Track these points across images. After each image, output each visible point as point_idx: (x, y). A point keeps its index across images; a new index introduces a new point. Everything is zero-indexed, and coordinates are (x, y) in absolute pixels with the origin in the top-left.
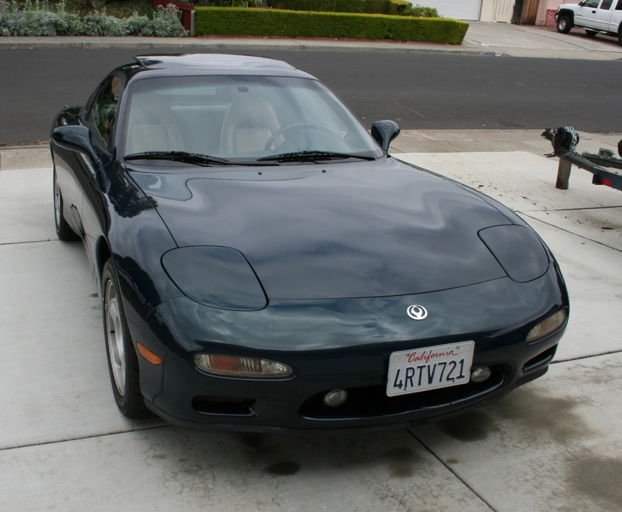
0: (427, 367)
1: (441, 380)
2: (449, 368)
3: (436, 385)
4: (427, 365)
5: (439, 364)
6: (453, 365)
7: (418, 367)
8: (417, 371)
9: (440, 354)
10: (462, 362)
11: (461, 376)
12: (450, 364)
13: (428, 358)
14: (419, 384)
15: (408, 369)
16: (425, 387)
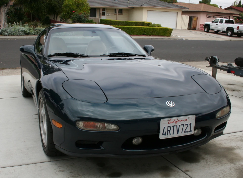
0: (176, 126)
1: (182, 133)
2: (185, 127)
3: (180, 134)
4: (176, 125)
5: (181, 125)
6: (187, 125)
7: (172, 126)
8: (172, 128)
9: (181, 121)
10: (191, 124)
11: (190, 131)
12: (186, 125)
13: (176, 122)
14: (173, 134)
15: (168, 127)
16: (176, 135)
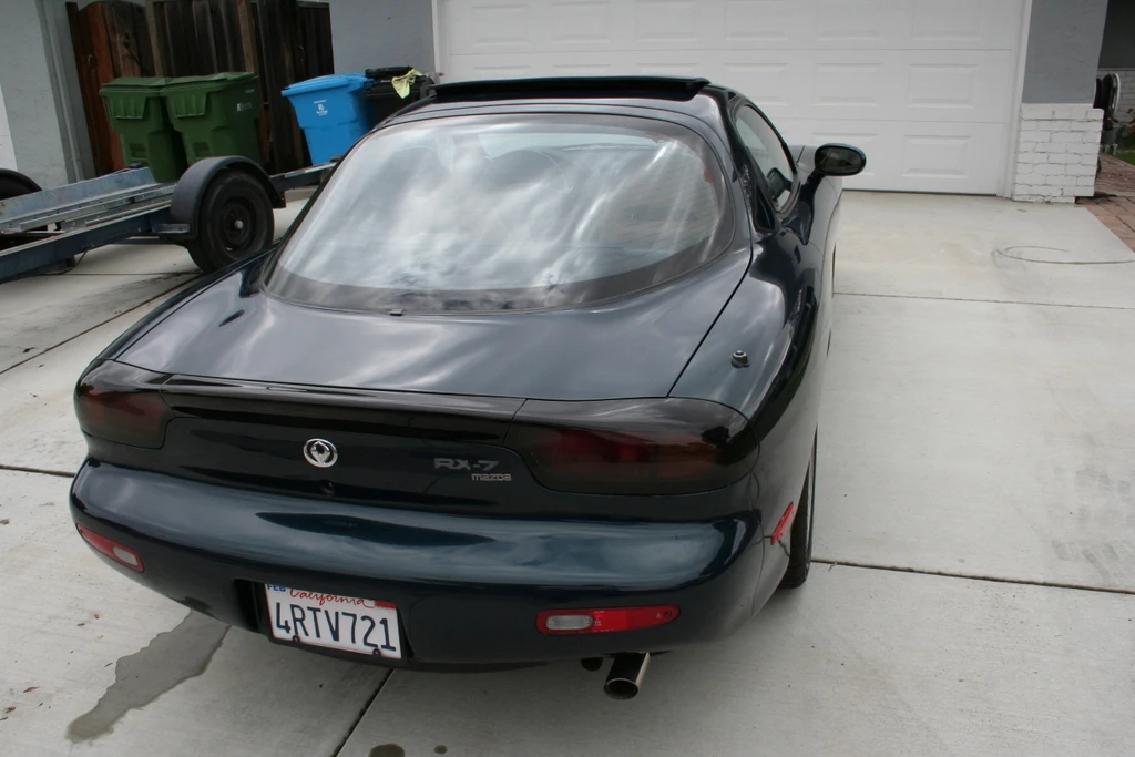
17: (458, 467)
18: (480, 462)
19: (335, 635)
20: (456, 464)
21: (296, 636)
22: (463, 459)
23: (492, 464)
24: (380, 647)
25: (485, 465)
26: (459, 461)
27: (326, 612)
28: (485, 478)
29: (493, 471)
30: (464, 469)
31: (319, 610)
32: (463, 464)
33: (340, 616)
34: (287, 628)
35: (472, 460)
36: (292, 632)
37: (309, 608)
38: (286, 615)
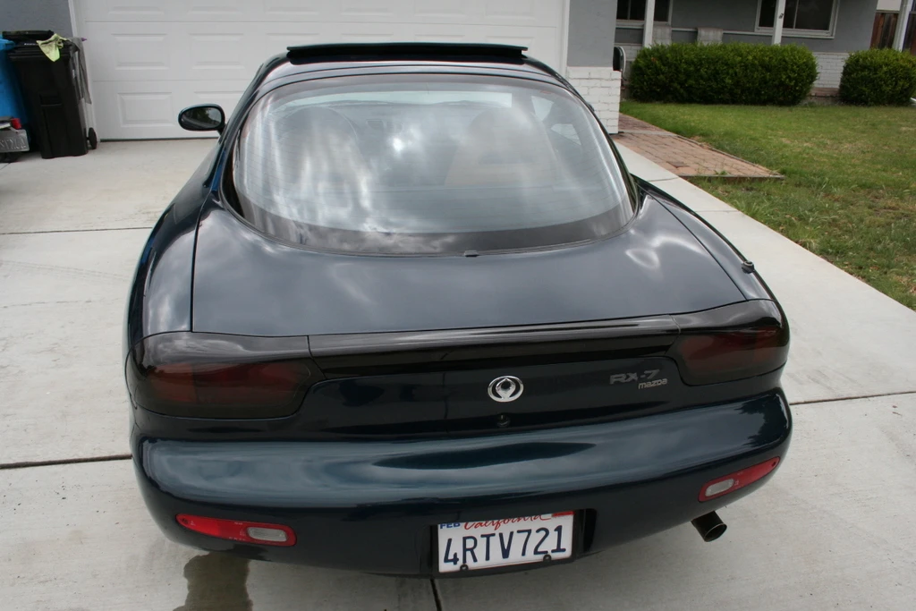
17: (629, 380)
18: (646, 372)
19: (506, 553)
20: (628, 377)
21: (464, 565)
22: (633, 373)
23: (655, 372)
24: (550, 553)
25: (649, 375)
26: (629, 374)
27: (501, 535)
28: (649, 385)
29: (655, 378)
30: (633, 380)
31: (493, 535)
32: (633, 376)
33: (515, 533)
34: (455, 560)
35: (640, 372)
36: (460, 562)
37: (482, 536)
38: (457, 548)
